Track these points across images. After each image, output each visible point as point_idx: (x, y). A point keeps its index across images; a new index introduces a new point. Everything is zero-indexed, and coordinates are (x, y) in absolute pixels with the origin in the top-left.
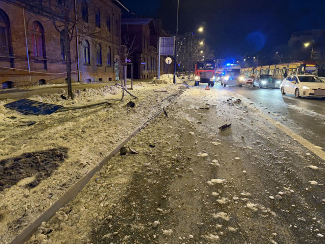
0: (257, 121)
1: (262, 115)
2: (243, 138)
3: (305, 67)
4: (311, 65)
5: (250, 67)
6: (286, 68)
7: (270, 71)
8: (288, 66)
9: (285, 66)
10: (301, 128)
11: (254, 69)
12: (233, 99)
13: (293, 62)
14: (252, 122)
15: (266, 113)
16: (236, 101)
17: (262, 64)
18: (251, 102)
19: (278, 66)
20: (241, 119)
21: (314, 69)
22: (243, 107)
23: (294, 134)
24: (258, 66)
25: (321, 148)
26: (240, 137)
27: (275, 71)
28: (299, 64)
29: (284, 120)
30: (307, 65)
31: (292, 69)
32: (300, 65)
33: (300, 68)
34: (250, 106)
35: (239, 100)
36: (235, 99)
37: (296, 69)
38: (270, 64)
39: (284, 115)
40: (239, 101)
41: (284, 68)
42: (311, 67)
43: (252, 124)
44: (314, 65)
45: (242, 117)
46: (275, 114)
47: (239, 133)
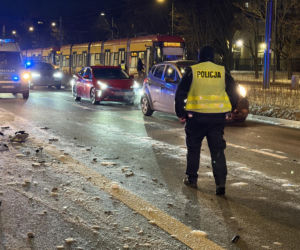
0: (68, 185)
1: (80, 168)
2: (31, 237)
3: (162, 47)
4: (173, 44)
5: (46, 46)
6: (124, 50)
7: (93, 58)
8: (128, 46)
9: (123, 45)
10: (162, 191)
11: (54, 52)
12: (6, 132)
13: (137, 38)
14: (55, 190)
15: (87, 163)
16: (13, 135)
17: (73, 40)
18: (52, 136)
19: (107, 45)
20: (27, 186)
21: (180, 52)
22: (33, 152)
23: (150, 209)
24: (65, 44)
25: (203, 233)
26: (25, 236)
27: (102, 56)
28: (149, 42)
29: (128, 176)
30: (166, 44)
31: (138, 52)
32: (151, 44)
33: (153, 51)
34: (48, 148)
35: (22, 132)
36: (12, 132)
37: (146, 52)
38: (90, 40)
39: (126, 162)
40: (22, 137)
41: (120, 50)
42: (173, 47)
43: (54, 196)
44: (178, 44)
45: (29, 179)
46: (109, 163)
47: (24, 225)
